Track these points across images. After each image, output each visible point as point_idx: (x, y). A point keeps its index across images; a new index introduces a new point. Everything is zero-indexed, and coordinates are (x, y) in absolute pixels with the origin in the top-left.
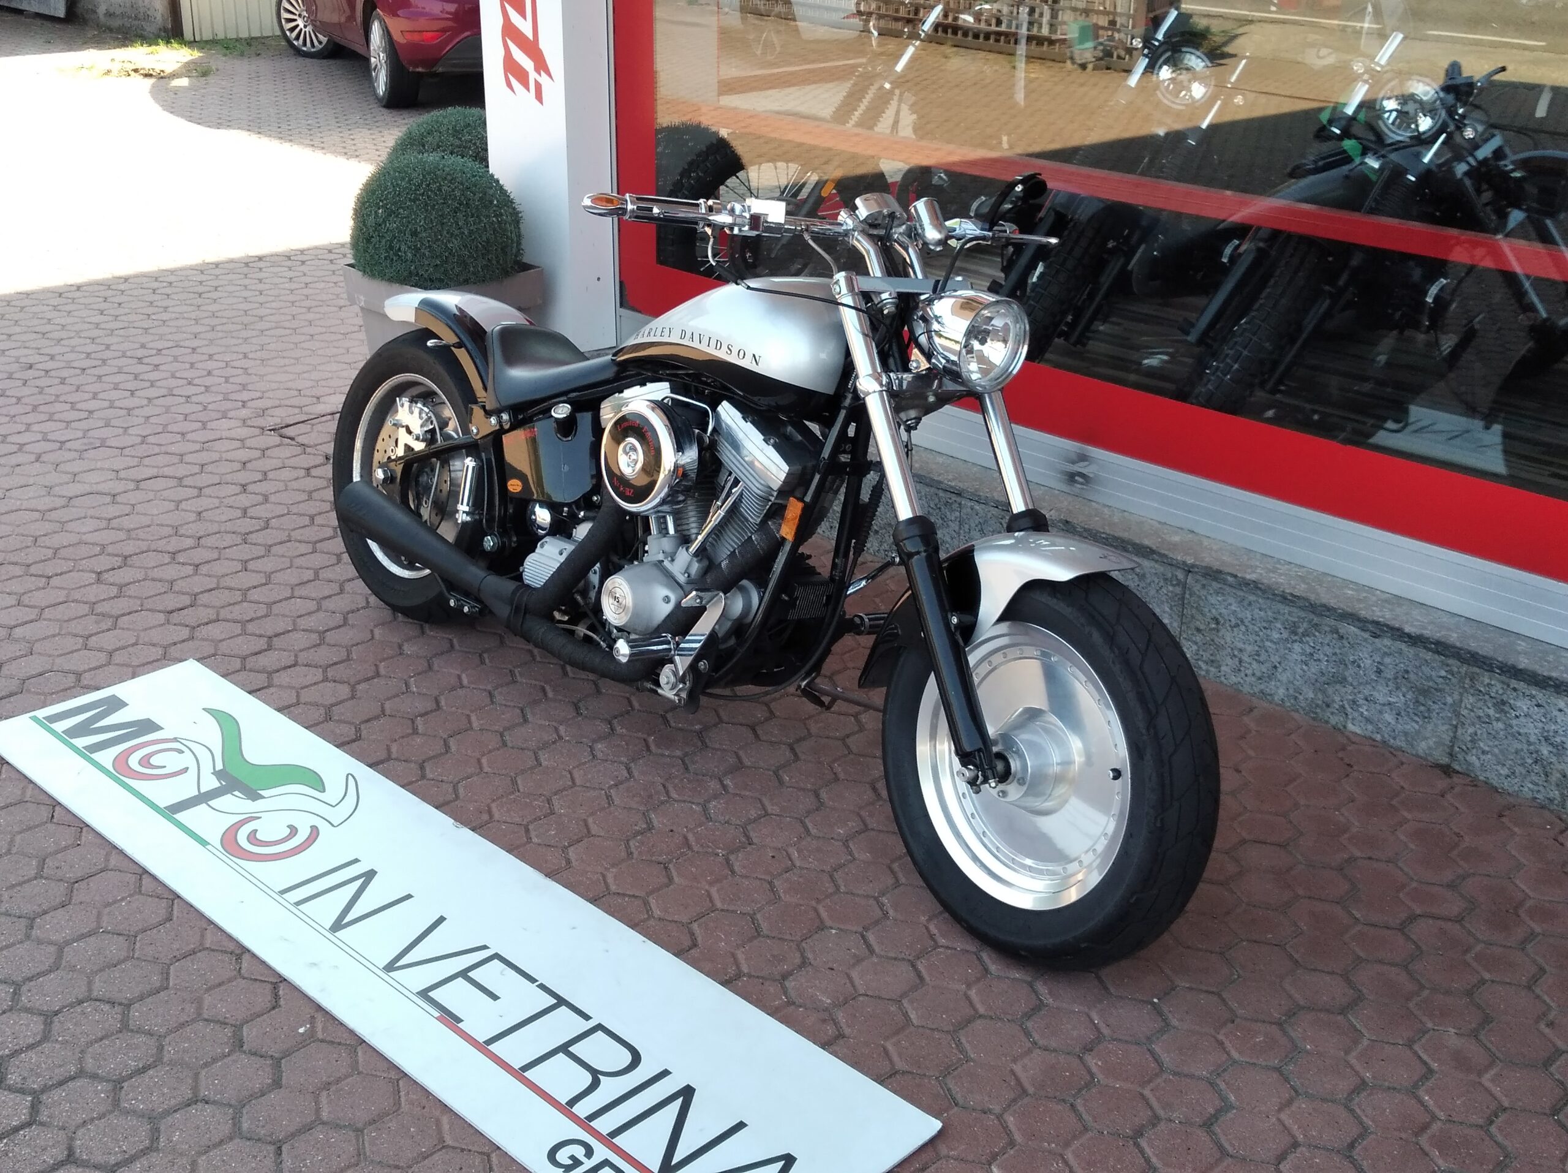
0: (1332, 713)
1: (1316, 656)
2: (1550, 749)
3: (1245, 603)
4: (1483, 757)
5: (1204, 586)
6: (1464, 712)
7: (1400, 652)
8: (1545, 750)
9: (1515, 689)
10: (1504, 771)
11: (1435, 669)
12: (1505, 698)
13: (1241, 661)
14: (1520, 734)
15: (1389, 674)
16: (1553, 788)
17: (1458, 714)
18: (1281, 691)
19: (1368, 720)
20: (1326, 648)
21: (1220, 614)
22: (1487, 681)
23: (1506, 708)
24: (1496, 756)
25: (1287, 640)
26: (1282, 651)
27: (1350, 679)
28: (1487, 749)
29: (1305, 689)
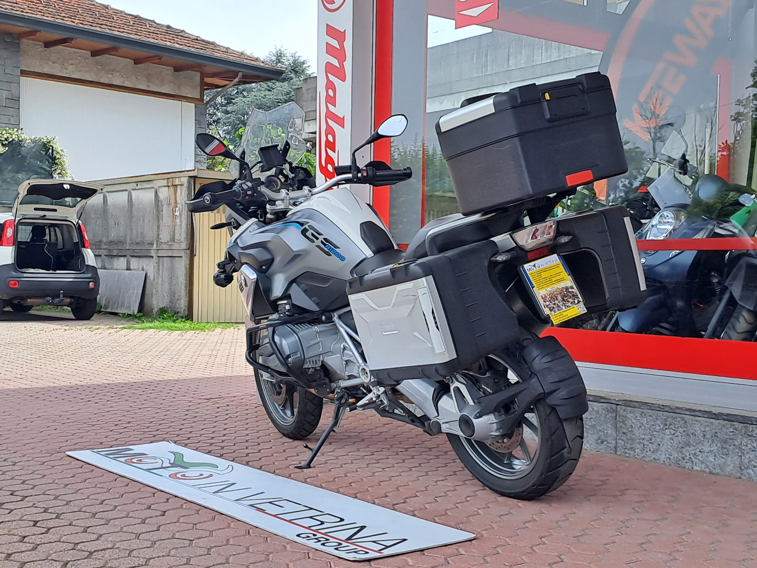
0: (686, 462)
1: (676, 435)
3: (643, 414)
4: (754, 469)
5: (624, 410)
6: (743, 447)
7: (712, 423)
11: (728, 429)
13: (644, 446)
15: (708, 436)
17: (741, 449)
18: (663, 456)
19: (702, 462)
20: (680, 429)
21: (633, 423)
22: (751, 429)
25: (663, 429)
26: (661, 435)
27: (692, 443)
29: (673, 452)
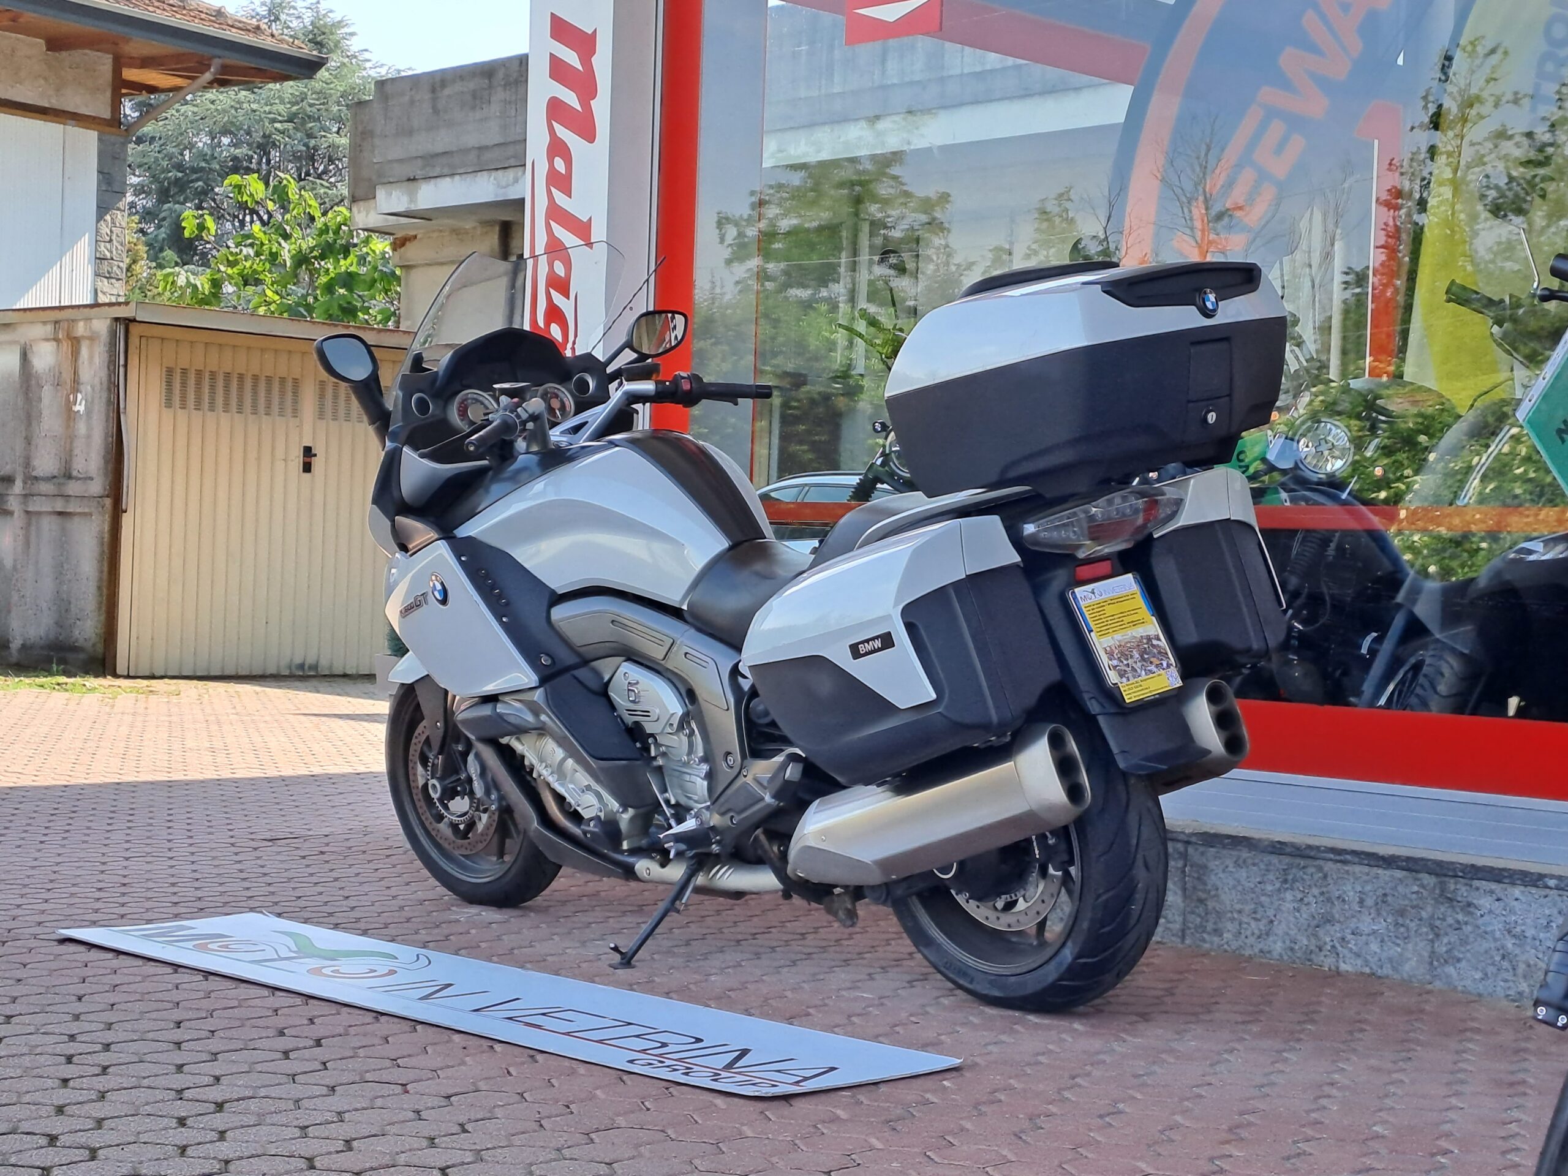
0: (1325, 956)
1: (1306, 901)
2: (1513, 941)
3: (1240, 862)
4: (1458, 965)
5: (1203, 854)
6: (1438, 923)
7: (1377, 877)
8: (1509, 944)
9: (1477, 889)
10: (1478, 975)
11: (1408, 888)
12: (1470, 899)
13: (1240, 924)
14: (1486, 933)
15: (1369, 902)
16: (1521, 980)
17: (1432, 926)
18: (1279, 944)
19: (1358, 955)
20: (1314, 888)
21: (1219, 878)
22: (1452, 887)
23: (1472, 909)
24: (1469, 961)
25: (1279, 890)
26: (1277, 903)
27: (1337, 916)
28: (1461, 956)
29: (1299, 937)
